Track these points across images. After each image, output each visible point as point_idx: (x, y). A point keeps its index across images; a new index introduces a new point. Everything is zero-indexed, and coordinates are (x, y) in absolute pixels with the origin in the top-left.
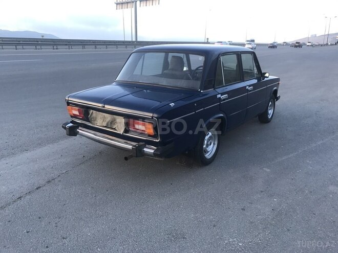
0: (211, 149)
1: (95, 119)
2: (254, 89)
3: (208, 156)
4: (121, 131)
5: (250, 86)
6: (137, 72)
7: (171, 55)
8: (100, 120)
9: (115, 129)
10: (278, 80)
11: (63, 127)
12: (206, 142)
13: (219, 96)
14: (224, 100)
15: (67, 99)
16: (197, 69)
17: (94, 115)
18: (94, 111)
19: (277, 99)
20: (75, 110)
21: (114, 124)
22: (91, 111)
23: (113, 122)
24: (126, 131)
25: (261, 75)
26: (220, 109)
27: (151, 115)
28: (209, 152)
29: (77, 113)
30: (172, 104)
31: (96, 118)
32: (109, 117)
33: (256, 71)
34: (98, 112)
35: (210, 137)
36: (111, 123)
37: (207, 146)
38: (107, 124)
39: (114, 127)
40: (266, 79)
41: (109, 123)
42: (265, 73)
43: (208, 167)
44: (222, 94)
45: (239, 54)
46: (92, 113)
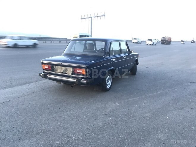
0: (109, 84)
1: (57, 70)
2: (127, 58)
3: (108, 87)
4: (70, 74)
5: (125, 56)
6: (72, 50)
7: (88, 42)
8: (59, 70)
9: (67, 74)
10: (138, 55)
11: (39, 75)
12: (107, 80)
13: (112, 59)
14: (114, 61)
15: (42, 61)
16: (100, 50)
17: (56, 68)
18: (56, 66)
19: (138, 64)
20: (47, 66)
21: (67, 71)
22: (55, 66)
23: (66, 70)
24: (72, 74)
25: (130, 52)
26: (113, 65)
27: (85, 65)
28: (108, 85)
29: (47, 67)
30: (93, 61)
31: (57, 69)
32: (64, 68)
33: (127, 50)
34: (58, 66)
35: (109, 78)
36: (65, 71)
37: (108, 82)
38: (63, 71)
40: (132, 54)
42: (131, 51)
43: (108, 92)
44: (113, 59)
45: (119, 42)
46: (55, 67)
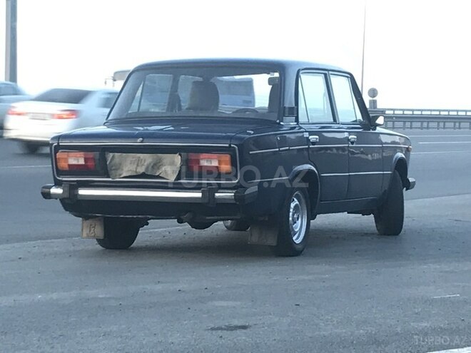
0: (299, 230)
1: (119, 167)
2: (359, 142)
5: (350, 133)
8: (130, 166)
9: (159, 177)
13: (306, 135)
14: (314, 143)
17: (117, 160)
18: (117, 154)
20: (76, 156)
21: (158, 168)
22: (111, 154)
23: (157, 164)
25: (369, 121)
26: (309, 155)
27: (228, 142)
28: (295, 232)
29: (79, 161)
31: (120, 164)
32: (148, 159)
34: (124, 155)
35: (296, 207)
36: (153, 167)
37: (294, 220)
38: (147, 168)
39: (157, 174)
41: (150, 167)
44: (310, 134)
45: (326, 73)
46: (113, 156)
